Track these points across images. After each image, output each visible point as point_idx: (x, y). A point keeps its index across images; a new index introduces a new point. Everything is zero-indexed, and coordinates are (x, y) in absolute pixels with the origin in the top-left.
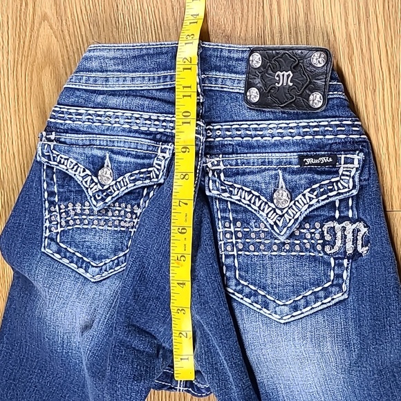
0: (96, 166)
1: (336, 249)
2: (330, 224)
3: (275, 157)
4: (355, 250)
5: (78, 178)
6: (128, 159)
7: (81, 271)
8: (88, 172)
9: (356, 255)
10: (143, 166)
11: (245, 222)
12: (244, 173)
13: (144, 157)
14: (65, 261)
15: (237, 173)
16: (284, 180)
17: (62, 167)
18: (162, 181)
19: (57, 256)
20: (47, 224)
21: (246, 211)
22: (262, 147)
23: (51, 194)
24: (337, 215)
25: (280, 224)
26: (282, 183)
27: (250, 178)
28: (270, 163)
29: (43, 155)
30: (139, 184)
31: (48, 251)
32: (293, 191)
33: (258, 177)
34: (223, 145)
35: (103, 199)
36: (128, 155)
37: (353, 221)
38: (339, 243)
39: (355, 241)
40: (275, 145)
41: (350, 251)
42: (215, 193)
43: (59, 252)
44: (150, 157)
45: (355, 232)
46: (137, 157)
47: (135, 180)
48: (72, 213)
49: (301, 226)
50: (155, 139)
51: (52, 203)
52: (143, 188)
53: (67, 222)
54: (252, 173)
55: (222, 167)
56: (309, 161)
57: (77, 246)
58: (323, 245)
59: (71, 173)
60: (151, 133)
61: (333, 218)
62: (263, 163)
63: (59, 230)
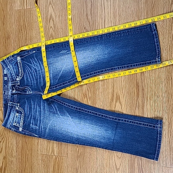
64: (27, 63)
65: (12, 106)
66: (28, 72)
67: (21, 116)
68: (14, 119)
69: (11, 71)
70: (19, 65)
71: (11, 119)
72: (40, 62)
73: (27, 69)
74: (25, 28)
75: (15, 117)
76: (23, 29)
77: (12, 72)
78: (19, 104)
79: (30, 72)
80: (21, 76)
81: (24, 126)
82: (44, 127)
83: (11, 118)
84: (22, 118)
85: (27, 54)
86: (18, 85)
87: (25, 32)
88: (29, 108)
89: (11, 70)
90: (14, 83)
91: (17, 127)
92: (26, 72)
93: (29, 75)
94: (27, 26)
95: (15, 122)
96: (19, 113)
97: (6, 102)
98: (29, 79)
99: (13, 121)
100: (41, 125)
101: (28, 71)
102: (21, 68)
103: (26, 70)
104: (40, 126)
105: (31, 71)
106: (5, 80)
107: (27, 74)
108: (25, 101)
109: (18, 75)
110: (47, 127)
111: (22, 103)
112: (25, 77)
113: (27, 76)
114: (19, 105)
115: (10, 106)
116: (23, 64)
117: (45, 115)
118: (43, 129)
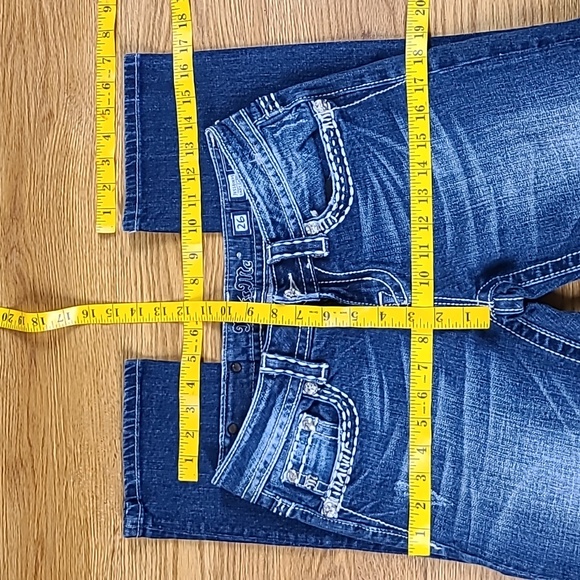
64: (374, 135)
65: (280, 375)
66: (383, 186)
67: (335, 433)
68: (286, 447)
69: (273, 180)
70: (328, 148)
71: (269, 449)
72: (459, 130)
73: (375, 171)
74: (40, 30)
75: (298, 437)
76: (28, 36)
77: (278, 189)
78: (324, 366)
79: (395, 184)
80: (337, 210)
81: (357, 488)
82: (483, 504)
83: (273, 441)
84: (343, 446)
85: (379, 89)
86: (317, 261)
87: (42, 52)
88: (391, 391)
89: (276, 175)
90: (292, 249)
91: (305, 492)
92: (372, 187)
93: (390, 204)
94: (49, 20)
95: (296, 467)
96: (322, 418)
97: (245, 351)
98: (392, 227)
99: (283, 457)
100: (464, 489)
101: (381, 182)
102: (342, 163)
103: (371, 174)
104: (458, 490)
105: (399, 182)
106: (241, 229)
107: (375, 196)
108: (363, 352)
109: (319, 202)
110: (505, 500)
111: (343, 359)
112: (362, 216)
113: (377, 209)
114: (328, 369)
115: (268, 376)
116: (349, 143)
117: (487, 433)
118: (474, 513)
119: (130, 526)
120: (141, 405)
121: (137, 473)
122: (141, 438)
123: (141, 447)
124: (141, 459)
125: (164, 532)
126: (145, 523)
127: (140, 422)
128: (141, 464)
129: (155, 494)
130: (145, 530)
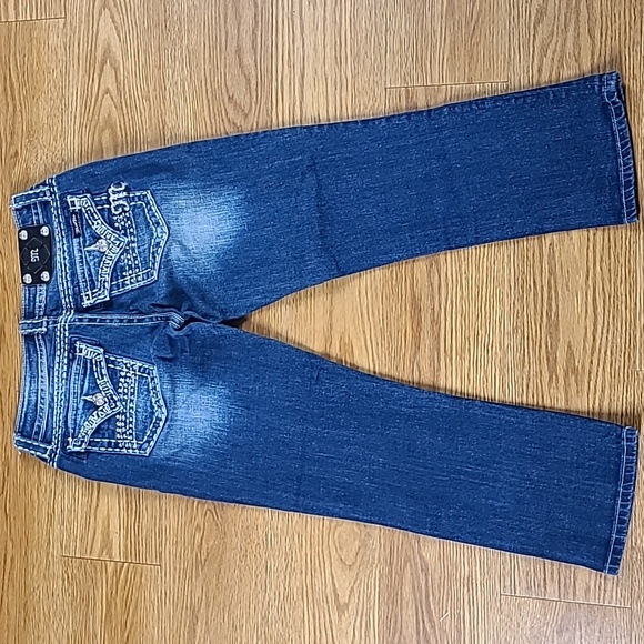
0: (91, 407)
1: (125, 203)
2: (113, 210)
3: (77, 255)
4: (124, 191)
5: (99, 421)
6: (87, 381)
7: (161, 424)
8: (95, 414)
9: (127, 190)
10: (92, 368)
11: (123, 269)
12: (90, 275)
13: (85, 368)
14: (155, 438)
15: (92, 280)
16: (90, 246)
17: (90, 433)
18: (102, 350)
19: (152, 443)
20: (131, 451)
21: (114, 270)
22: (72, 265)
23: (109, 444)
24: (107, 206)
25: (118, 243)
26: (92, 248)
27: (93, 270)
28: (81, 257)
29: (80, 446)
30: (104, 371)
31: (148, 450)
32: (96, 238)
33: (92, 264)
34: (74, 294)
35: (115, 402)
36: (84, 381)
37: (109, 196)
38: (121, 202)
39: (118, 192)
40: (70, 256)
41: (125, 194)
42: (107, 293)
43: (149, 442)
44: (85, 363)
45: (114, 193)
46: (85, 375)
47: (102, 375)
48: (124, 430)
49: (117, 229)
50: (73, 360)
51: (116, 445)
52: (108, 368)
53: (130, 434)
54: (89, 270)
55: (89, 293)
56: (77, 230)
57: (146, 428)
58: (125, 212)
59: (95, 426)
60: (68, 363)
61: (110, 209)
62: (82, 262)
63: (135, 441)
74: (9, 93)
119: (612, 83)
120: (619, 186)
121: (615, 127)
122: (617, 157)
123: (616, 151)
124: (614, 140)
125: (585, 83)
126: (600, 87)
127: (618, 171)
128: (614, 135)
129: (597, 113)
130: (600, 81)
